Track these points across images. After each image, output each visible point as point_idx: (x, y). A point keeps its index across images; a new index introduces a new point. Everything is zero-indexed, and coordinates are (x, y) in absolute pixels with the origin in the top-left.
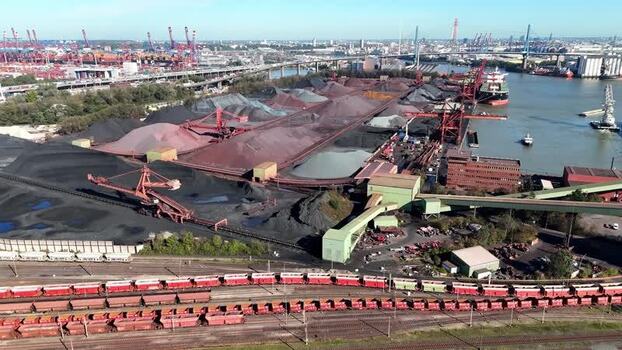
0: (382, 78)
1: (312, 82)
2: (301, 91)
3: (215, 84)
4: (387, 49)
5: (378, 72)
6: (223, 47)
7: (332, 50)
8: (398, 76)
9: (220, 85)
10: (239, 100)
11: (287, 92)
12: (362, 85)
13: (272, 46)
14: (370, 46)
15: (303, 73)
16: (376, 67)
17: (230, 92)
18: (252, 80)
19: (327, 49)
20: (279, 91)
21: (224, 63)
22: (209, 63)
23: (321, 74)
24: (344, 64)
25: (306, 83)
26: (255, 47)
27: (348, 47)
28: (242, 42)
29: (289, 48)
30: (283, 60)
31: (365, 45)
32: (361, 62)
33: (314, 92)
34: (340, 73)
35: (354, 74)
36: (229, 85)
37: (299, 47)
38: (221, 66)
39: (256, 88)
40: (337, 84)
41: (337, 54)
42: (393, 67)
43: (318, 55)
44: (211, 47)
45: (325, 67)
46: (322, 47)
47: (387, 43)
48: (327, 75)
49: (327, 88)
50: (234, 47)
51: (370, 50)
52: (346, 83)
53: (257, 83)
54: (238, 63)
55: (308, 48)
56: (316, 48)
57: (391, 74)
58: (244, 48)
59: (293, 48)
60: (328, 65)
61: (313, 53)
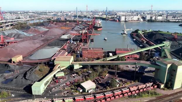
0: (67, 22)
1: (44, 24)
2: (39, 27)
3: (8, 26)
4: (70, 13)
5: (66, 21)
6: (15, 13)
7: (53, 14)
8: (72, 22)
9: (10, 26)
10: (15, 31)
11: (34, 28)
12: (61, 25)
13: (33, 13)
14: (65, 13)
15: (42, 21)
16: (65, 19)
17: (12, 28)
18: (22, 24)
19: (52, 14)
20: (31, 27)
21: (14, 18)
22: (8, 18)
23: (48, 21)
24: (55, 18)
25: (42, 24)
26: (27, 13)
27: (58, 13)
28: (23, 11)
29: (39, 13)
30: (36, 17)
31: (63, 12)
32: (60, 17)
33: (44, 27)
34: (54, 21)
35: (58, 21)
36: (14, 26)
37: (42, 13)
38: (13, 19)
39: (23, 27)
40: (52, 24)
41: (54, 15)
42: (70, 19)
43: (48, 15)
44: (11, 13)
45: (50, 19)
46: (50, 13)
47: (70, 12)
48: (50, 22)
49: (49, 26)
50: (19, 13)
51: (65, 14)
52: (56, 24)
53: (24, 25)
54: (19, 18)
55: (45, 13)
56: (48, 13)
57: (70, 21)
58: (23, 13)
59: (40, 13)
60: (51, 18)
61: (47, 15)
